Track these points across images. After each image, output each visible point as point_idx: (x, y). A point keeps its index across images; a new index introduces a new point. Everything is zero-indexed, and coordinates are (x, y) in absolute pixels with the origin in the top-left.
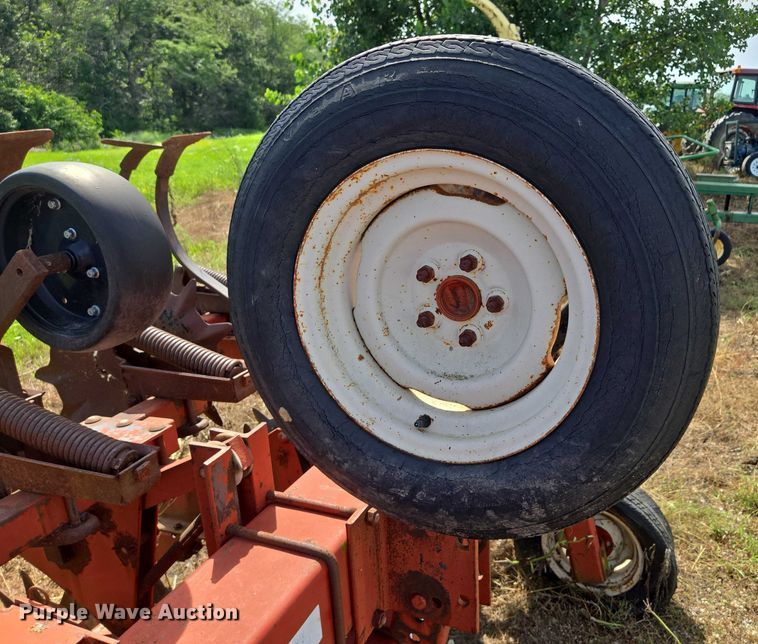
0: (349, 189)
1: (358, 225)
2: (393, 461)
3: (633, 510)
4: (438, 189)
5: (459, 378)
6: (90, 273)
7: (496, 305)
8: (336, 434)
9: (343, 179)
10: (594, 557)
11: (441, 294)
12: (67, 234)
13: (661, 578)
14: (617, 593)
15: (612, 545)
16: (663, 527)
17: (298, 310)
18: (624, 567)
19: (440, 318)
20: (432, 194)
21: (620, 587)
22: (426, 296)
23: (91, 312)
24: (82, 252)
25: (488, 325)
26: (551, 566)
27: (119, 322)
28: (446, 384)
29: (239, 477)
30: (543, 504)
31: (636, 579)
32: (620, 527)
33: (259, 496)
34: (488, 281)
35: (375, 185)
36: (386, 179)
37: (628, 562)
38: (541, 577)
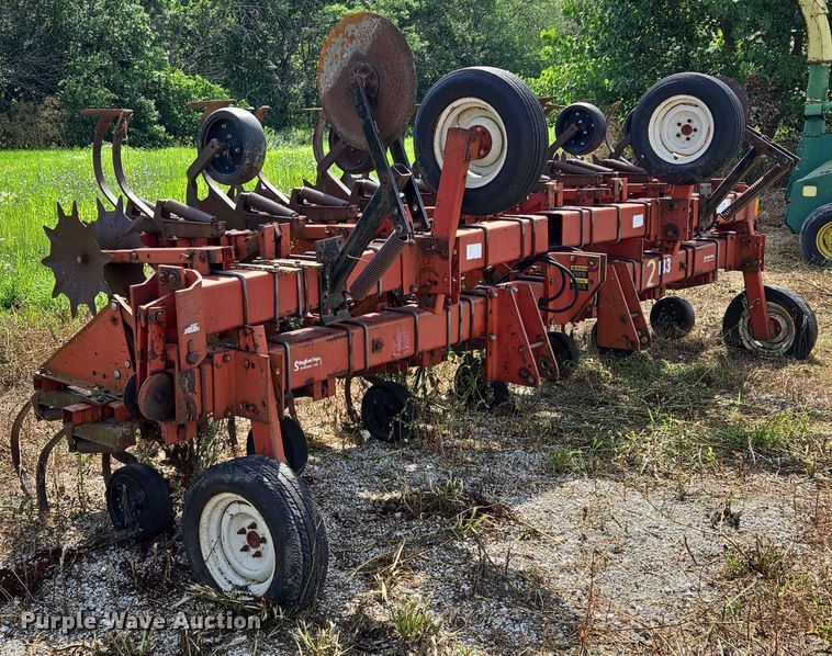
0: (664, 104)
1: (665, 113)
4: (684, 104)
7: (695, 130)
11: (683, 129)
19: (682, 135)
25: (693, 136)
34: (694, 125)
35: (671, 102)
38: (736, 346)
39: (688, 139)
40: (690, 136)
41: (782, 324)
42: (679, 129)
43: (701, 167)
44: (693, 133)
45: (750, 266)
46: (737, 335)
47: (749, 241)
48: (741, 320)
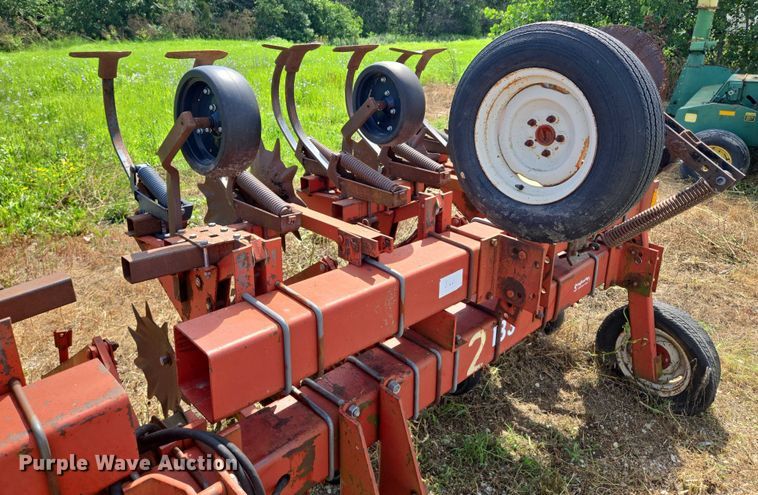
0: (504, 82)
1: (507, 98)
2: (504, 200)
3: (687, 335)
4: (543, 85)
5: (540, 170)
6: (392, 111)
7: (561, 139)
8: (482, 185)
9: (502, 78)
10: (650, 362)
11: (538, 133)
12: (386, 93)
13: (700, 388)
14: (667, 395)
15: (670, 361)
16: (711, 353)
17: (476, 131)
18: (677, 381)
19: (536, 144)
20: (540, 86)
21: (670, 392)
22: (531, 133)
23: (389, 129)
24: (391, 102)
25: (556, 149)
26: (620, 365)
27: (401, 133)
28: (533, 172)
29: (437, 211)
30: (563, 224)
31: (683, 388)
32: (678, 351)
33: (444, 227)
34: (559, 128)
35: (515, 81)
36: (520, 79)
37: (681, 377)
38: (611, 370)
39: (546, 154)
40: (550, 148)
41: (674, 356)
42: (531, 132)
44: (556, 143)
45: (638, 286)
46: (614, 357)
47: (641, 255)
48: (620, 339)
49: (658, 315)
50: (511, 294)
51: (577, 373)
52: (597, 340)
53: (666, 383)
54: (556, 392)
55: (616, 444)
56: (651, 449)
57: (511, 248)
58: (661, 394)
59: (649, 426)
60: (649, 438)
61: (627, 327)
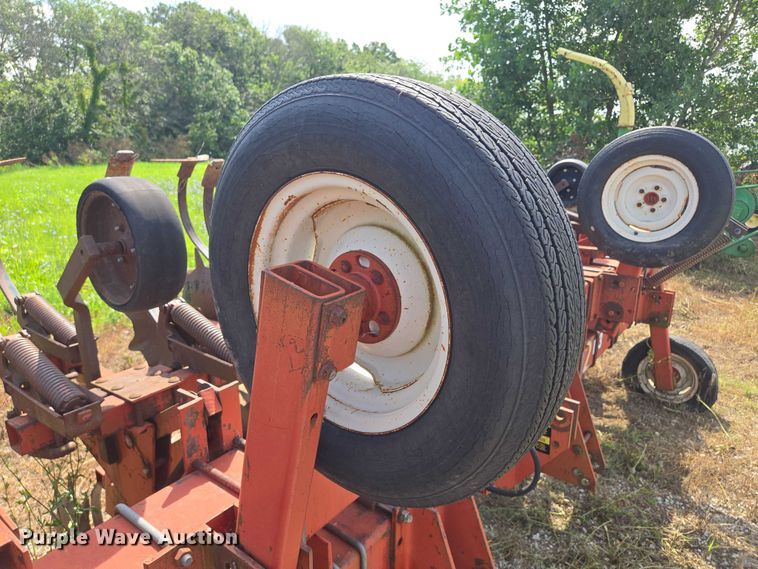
7: (664, 200)
8: (609, 234)
11: (646, 197)
14: (680, 402)
18: (686, 392)
19: (644, 205)
20: (649, 167)
21: (681, 400)
25: (661, 206)
26: (641, 385)
32: (687, 368)
34: (662, 193)
37: (689, 389)
38: (635, 389)
39: (653, 210)
40: (655, 206)
41: (682, 373)
42: (641, 198)
43: (675, 249)
44: (660, 203)
45: (659, 321)
46: (636, 379)
47: (660, 298)
48: (640, 365)
49: (673, 342)
50: (612, 313)
51: (611, 394)
52: (623, 369)
53: (677, 394)
54: (602, 406)
55: (657, 433)
56: (682, 433)
57: (612, 281)
58: (675, 402)
59: (675, 421)
60: (678, 427)
61: (651, 353)
